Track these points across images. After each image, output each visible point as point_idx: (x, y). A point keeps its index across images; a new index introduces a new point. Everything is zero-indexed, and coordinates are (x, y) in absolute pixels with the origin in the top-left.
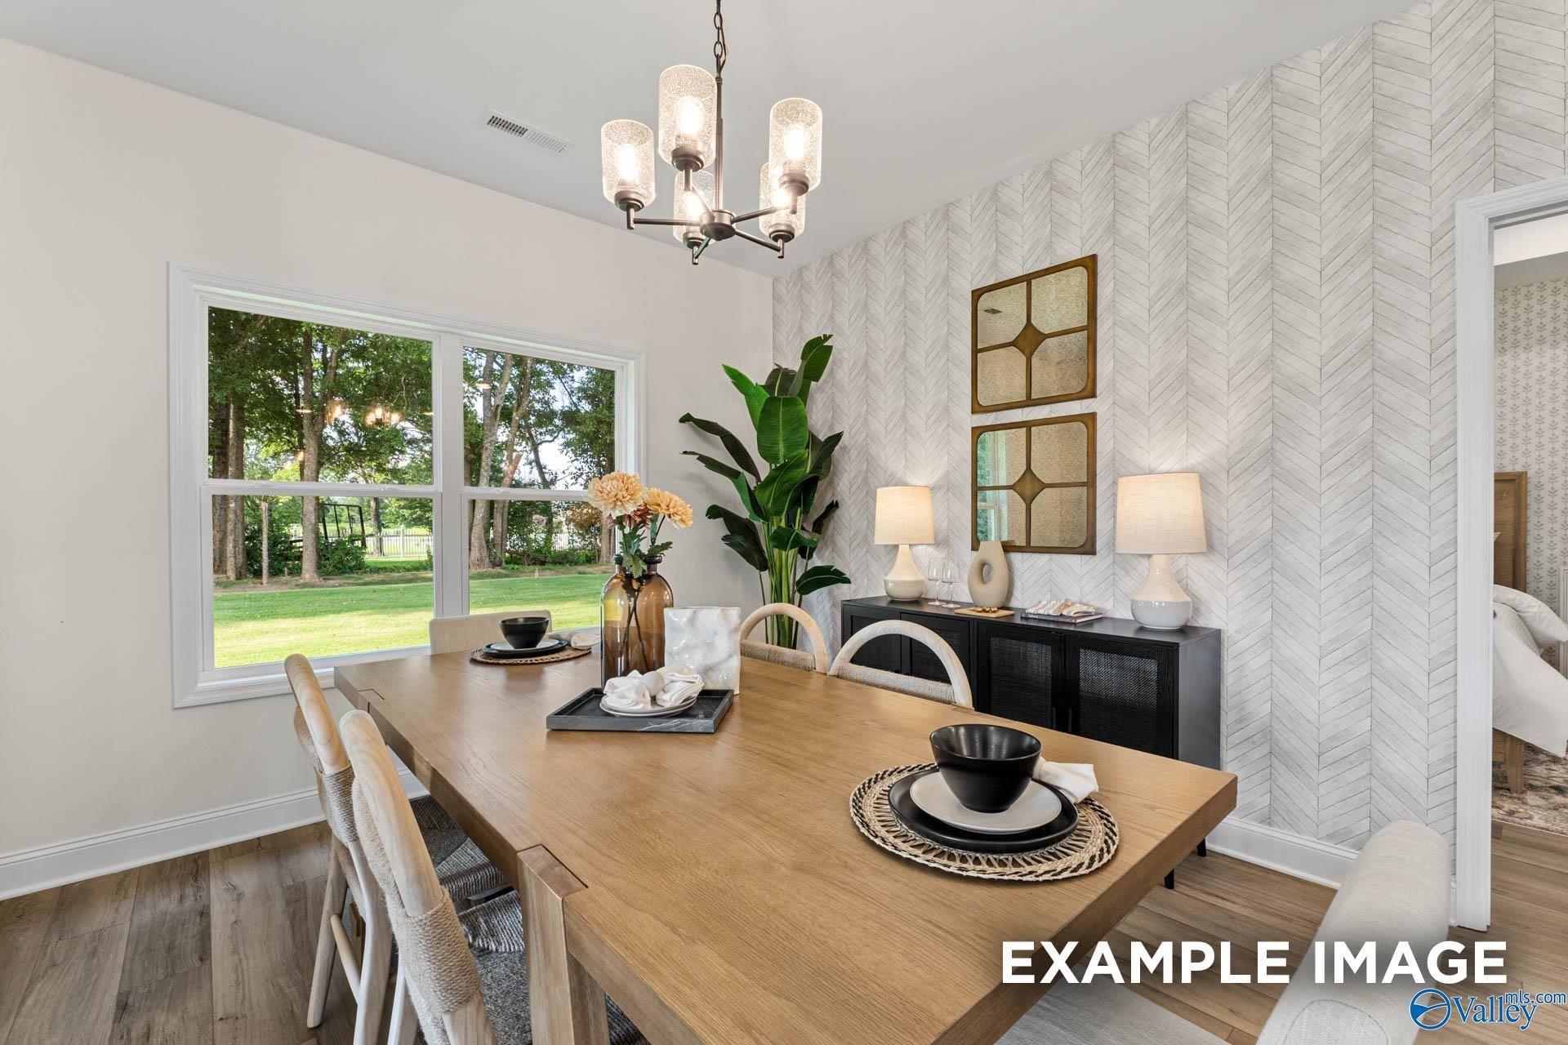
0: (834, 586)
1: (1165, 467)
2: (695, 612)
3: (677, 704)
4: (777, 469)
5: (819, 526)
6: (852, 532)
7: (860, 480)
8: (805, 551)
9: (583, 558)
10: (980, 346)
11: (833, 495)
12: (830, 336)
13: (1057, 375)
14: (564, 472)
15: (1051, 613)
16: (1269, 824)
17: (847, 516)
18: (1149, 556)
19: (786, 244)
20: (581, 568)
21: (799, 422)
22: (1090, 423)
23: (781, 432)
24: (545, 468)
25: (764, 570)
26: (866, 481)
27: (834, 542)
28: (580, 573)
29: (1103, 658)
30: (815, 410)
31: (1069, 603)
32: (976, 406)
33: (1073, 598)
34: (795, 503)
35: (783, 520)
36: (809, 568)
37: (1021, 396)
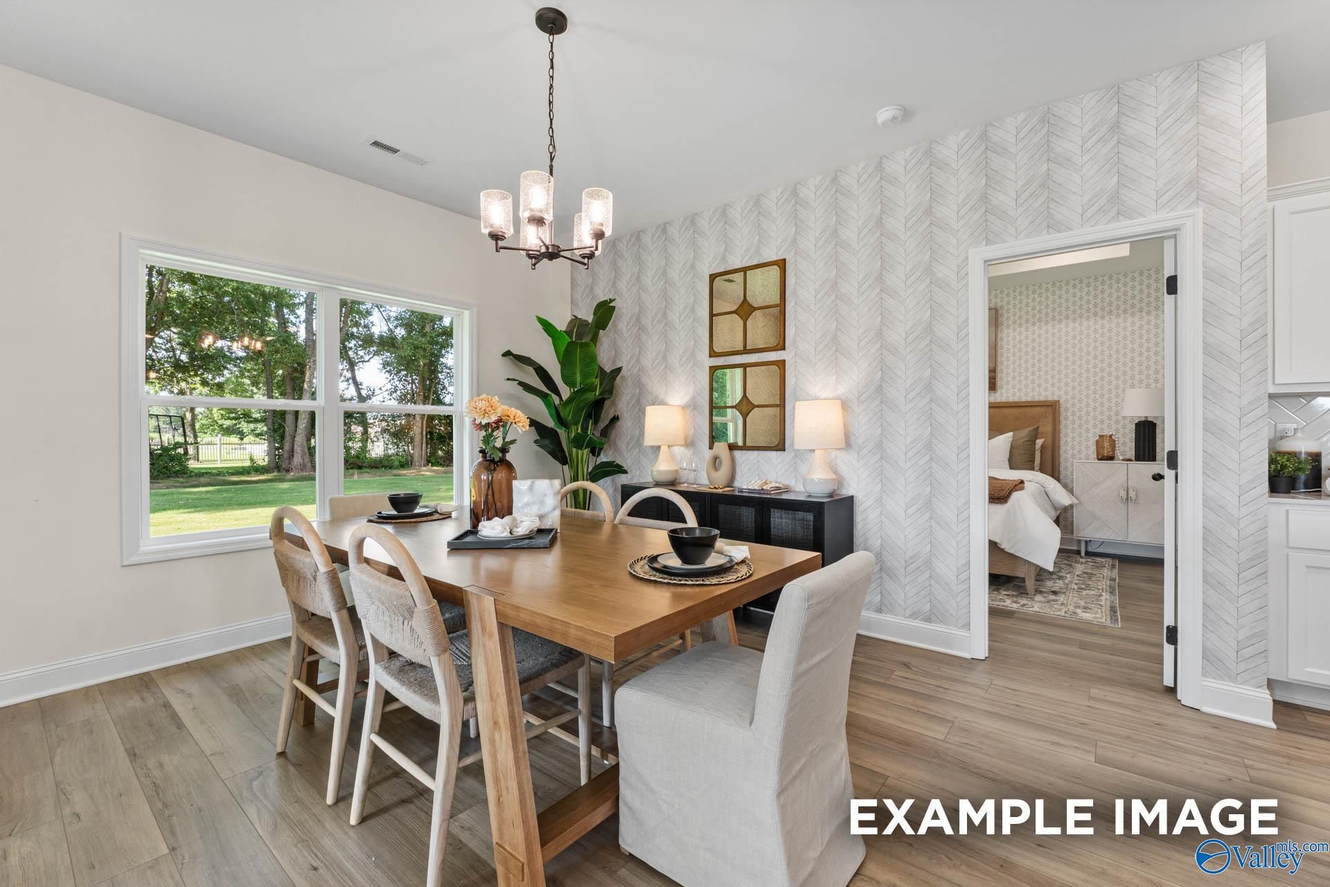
0: (616, 476)
1: (823, 396)
2: (533, 482)
3: (527, 533)
4: (574, 392)
5: (605, 432)
6: (629, 437)
7: (634, 400)
8: (595, 451)
9: (397, 463)
10: (714, 313)
11: (615, 411)
12: (614, 300)
13: (762, 334)
14: (380, 389)
15: (756, 488)
16: (881, 612)
17: (626, 424)
18: (814, 450)
19: (590, 261)
20: (395, 472)
21: (591, 359)
22: (781, 367)
23: (578, 365)
24: (361, 384)
25: (565, 465)
26: (638, 402)
27: (615, 444)
28: (395, 475)
29: (784, 514)
30: (602, 348)
31: (768, 482)
32: (712, 352)
33: (772, 479)
34: (589, 416)
35: (580, 429)
36: (597, 463)
37: (740, 347)
